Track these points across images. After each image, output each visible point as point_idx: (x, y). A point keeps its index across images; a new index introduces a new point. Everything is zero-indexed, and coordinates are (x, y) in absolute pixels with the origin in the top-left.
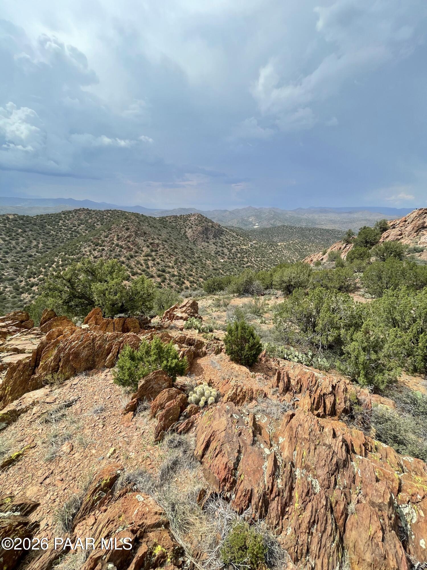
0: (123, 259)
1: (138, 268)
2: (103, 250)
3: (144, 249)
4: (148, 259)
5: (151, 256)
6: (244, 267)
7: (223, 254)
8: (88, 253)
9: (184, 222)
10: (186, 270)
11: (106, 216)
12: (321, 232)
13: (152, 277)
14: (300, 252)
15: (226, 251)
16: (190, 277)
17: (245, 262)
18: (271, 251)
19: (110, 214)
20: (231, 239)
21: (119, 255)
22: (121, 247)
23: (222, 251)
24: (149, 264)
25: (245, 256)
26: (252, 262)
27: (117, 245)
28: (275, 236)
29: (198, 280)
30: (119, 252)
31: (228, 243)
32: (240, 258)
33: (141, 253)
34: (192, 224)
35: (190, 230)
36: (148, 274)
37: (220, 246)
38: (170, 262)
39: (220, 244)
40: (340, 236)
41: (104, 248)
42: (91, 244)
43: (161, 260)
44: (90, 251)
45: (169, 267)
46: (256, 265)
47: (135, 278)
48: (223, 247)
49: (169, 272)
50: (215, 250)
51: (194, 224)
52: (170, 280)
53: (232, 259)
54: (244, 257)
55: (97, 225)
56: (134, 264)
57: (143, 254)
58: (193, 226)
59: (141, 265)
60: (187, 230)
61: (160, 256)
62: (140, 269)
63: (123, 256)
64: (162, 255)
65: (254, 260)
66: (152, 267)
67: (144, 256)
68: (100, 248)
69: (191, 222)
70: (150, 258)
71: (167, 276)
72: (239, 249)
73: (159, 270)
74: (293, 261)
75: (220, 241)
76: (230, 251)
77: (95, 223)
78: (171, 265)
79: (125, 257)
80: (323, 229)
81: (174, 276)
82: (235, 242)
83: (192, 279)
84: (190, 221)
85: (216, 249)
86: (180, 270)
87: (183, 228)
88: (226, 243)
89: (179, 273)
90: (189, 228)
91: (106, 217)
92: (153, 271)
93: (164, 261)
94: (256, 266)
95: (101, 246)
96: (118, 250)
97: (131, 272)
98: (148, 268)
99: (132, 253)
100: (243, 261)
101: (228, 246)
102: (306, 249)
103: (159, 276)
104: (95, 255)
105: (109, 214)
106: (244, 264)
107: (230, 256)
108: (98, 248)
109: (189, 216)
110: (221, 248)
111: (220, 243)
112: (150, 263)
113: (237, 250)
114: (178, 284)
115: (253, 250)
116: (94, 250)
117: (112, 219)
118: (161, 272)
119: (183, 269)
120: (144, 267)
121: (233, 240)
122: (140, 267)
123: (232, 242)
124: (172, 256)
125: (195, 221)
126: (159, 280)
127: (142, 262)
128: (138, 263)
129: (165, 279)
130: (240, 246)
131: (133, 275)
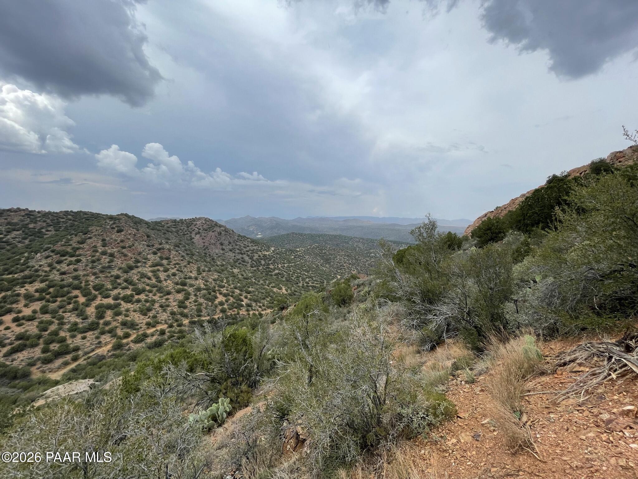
0: (115, 272)
1: (144, 283)
2: (78, 261)
3: (149, 256)
4: (158, 270)
5: (162, 265)
6: (271, 275)
7: (244, 262)
8: (47, 269)
9: (188, 227)
10: (214, 280)
11: (64, 218)
12: (330, 238)
13: (169, 293)
14: (320, 256)
15: (247, 258)
16: (222, 289)
17: (271, 269)
18: (293, 257)
19: (72, 216)
20: (250, 245)
21: (109, 267)
22: (112, 255)
23: (242, 258)
24: (161, 276)
25: (270, 262)
26: (279, 269)
27: (104, 253)
28: (286, 244)
29: (233, 292)
30: (109, 262)
31: (247, 249)
32: (264, 265)
33: (145, 263)
34: (200, 229)
35: (198, 236)
36: (160, 290)
37: (238, 253)
38: (191, 272)
39: (238, 251)
40: (347, 241)
41: (79, 258)
42: (52, 254)
43: (178, 270)
44: (50, 265)
45: (190, 278)
46: (285, 272)
47: (142, 297)
48: (242, 254)
49: (192, 286)
50: (233, 258)
51: (202, 229)
52: (195, 295)
53: (255, 267)
54: (269, 264)
55: (48, 231)
56: (137, 278)
57: (150, 263)
58: (200, 231)
59: (149, 278)
60: (193, 236)
61: (175, 264)
62: (148, 285)
63: (117, 268)
64: (178, 264)
65: (281, 267)
66: (165, 280)
67: (150, 267)
68: (73, 259)
69: (197, 226)
70: (161, 269)
71: (191, 290)
72: (262, 256)
73: (177, 284)
74: (318, 265)
75: (238, 247)
76: (251, 258)
77: (42, 228)
78: (193, 275)
79: (120, 268)
80: (331, 235)
81: (199, 289)
82: (255, 248)
83: (225, 291)
84: (195, 225)
85: (235, 256)
86: (207, 281)
87: (187, 234)
88: (245, 250)
89: (205, 285)
90: (196, 234)
91: (64, 220)
92: (169, 285)
93: (182, 271)
94: (285, 273)
95: (72, 256)
96: (107, 260)
97: (133, 290)
98: (160, 282)
99: (131, 263)
100: (269, 268)
101: (249, 253)
102: (325, 253)
103: (178, 292)
104: (63, 270)
105: (70, 217)
106: (271, 272)
107: (253, 264)
108: (66, 260)
109: (194, 220)
110: (241, 255)
111: (238, 249)
112: (162, 275)
113: (259, 256)
114: (208, 299)
115: (277, 256)
116: (59, 262)
117: (76, 223)
118: (181, 285)
119: (210, 280)
120: (154, 281)
121: (252, 246)
122: (148, 281)
123: (252, 248)
124: (191, 264)
125: (202, 226)
126: (180, 296)
127: (150, 274)
128: (143, 276)
129: (189, 294)
130: (261, 252)
131: (138, 294)
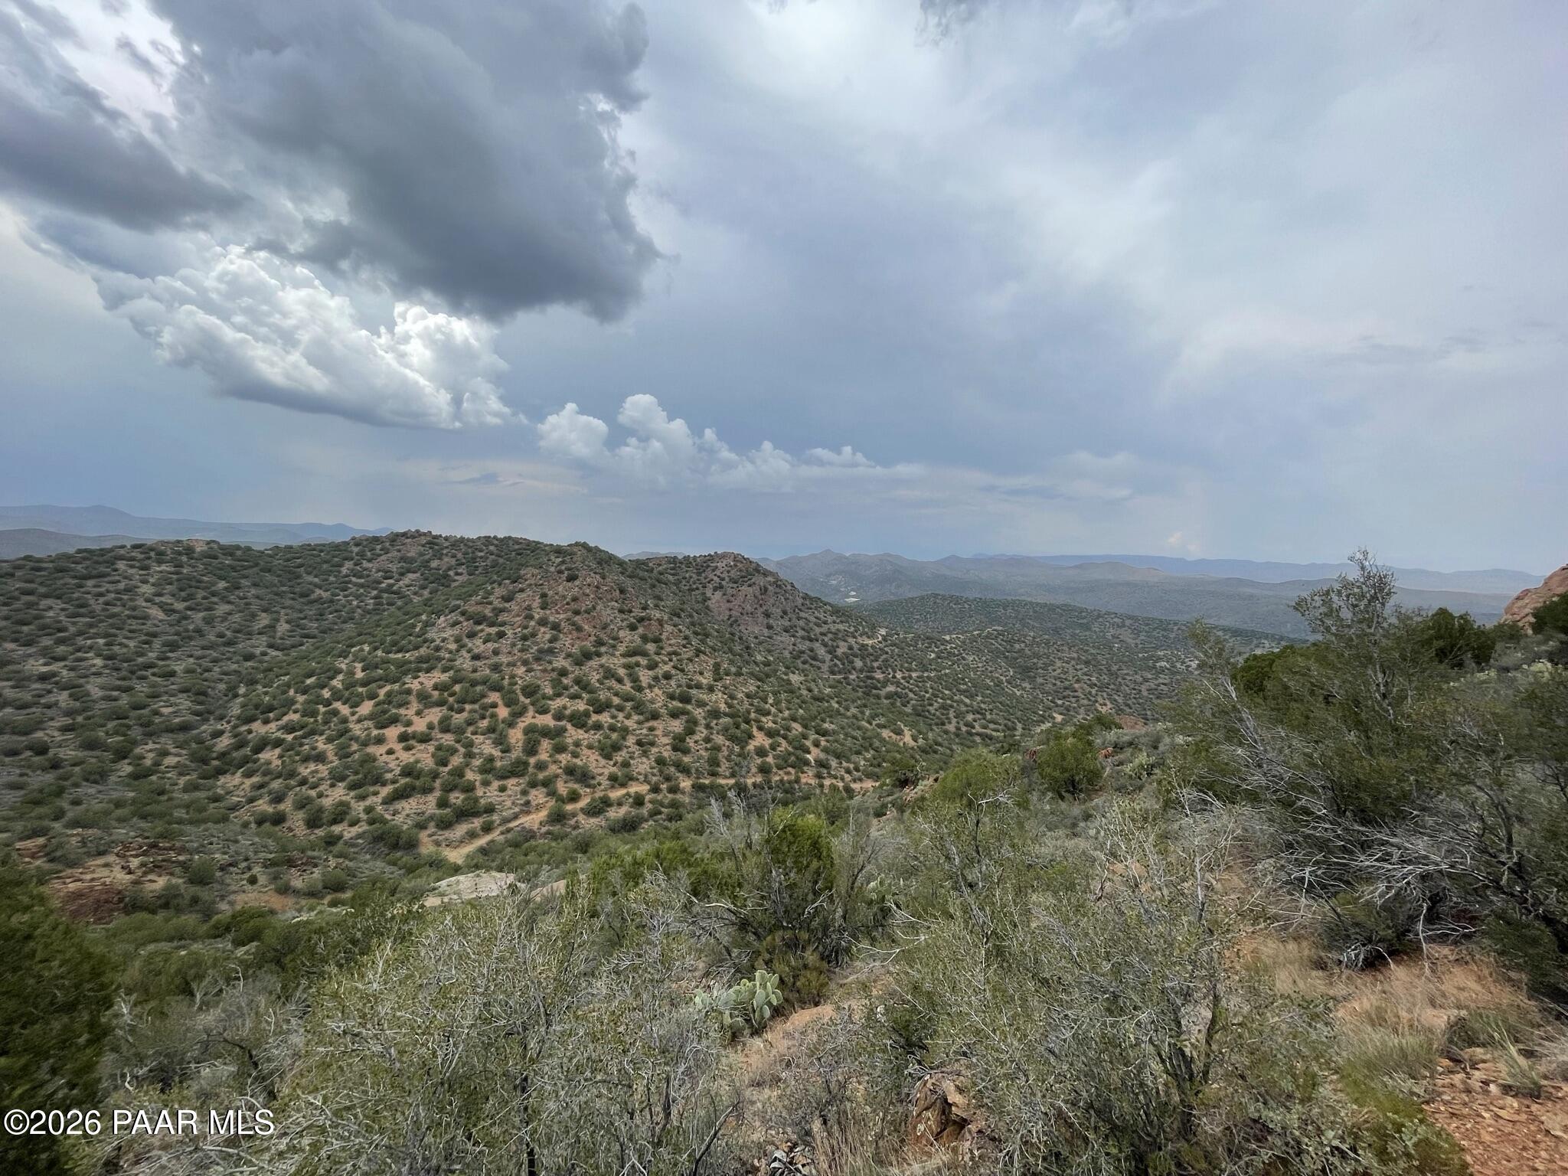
0: (560, 662)
1: (609, 689)
2: (501, 635)
3: (621, 634)
4: (638, 664)
5: (644, 654)
6: (878, 697)
7: (814, 658)
8: (453, 646)
9: (699, 574)
10: (748, 696)
11: (481, 551)
12: (1035, 612)
13: (655, 716)
14: (1006, 657)
15: (821, 651)
16: (764, 719)
17: (878, 681)
18: (933, 655)
19: (496, 546)
20: (830, 619)
21: (551, 651)
22: (556, 627)
23: (812, 650)
24: (642, 678)
25: (876, 664)
26: (898, 684)
27: (543, 622)
28: (918, 621)
29: (788, 729)
30: (550, 641)
31: (822, 630)
32: (861, 671)
33: (614, 647)
34: (723, 579)
35: (718, 594)
36: (639, 708)
37: (803, 638)
38: (701, 673)
39: (801, 633)
40: (1085, 621)
41: (502, 629)
42: (461, 619)
43: (674, 667)
44: (458, 640)
45: (699, 686)
46: (911, 690)
47: (605, 718)
48: (811, 640)
49: (701, 704)
50: (791, 647)
51: (727, 579)
52: (708, 726)
53: (840, 673)
54: (873, 668)
55: (457, 574)
56: (597, 677)
57: (622, 648)
58: (724, 583)
59: (620, 681)
60: (709, 594)
61: (669, 654)
62: (616, 694)
63: (563, 655)
64: (675, 653)
65: (903, 678)
66: (650, 687)
67: (623, 656)
68: (493, 630)
69: (718, 573)
70: (643, 661)
71: (699, 713)
72: (856, 647)
73: (672, 697)
74: (1001, 682)
75: (802, 623)
76: (832, 651)
77: (449, 569)
78: (705, 681)
79: (569, 655)
80: (1037, 604)
81: (715, 714)
82: (841, 627)
83: (770, 724)
84: (713, 571)
85: (794, 645)
86: (732, 697)
87: (697, 589)
88: (818, 630)
89: (730, 706)
90: (715, 589)
91: (482, 554)
92: (656, 697)
93: (682, 671)
94: (911, 695)
95: (492, 625)
96: (548, 636)
97: (590, 703)
98: (640, 689)
99: (588, 644)
100: (872, 678)
101: (826, 639)
102: (1021, 651)
103: (674, 715)
104: (476, 651)
105: (492, 548)
106: (876, 688)
107: (836, 665)
108: (482, 631)
109: (711, 558)
110: (807, 643)
111: (803, 629)
112: (645, 675)
113: (851, 648)
114: (732, 739)
115: (893, 651)
116: (472, 635)
117: (501, 561)
118: (681, 702)
119: (740, 695)
120: (628, 687)
121: (834, 622)
122: (617, 686)
123: (833, 629)
124: (702, 657)
125: (728, 572)
126: (677, 726)
127: (622, 672)
128: (609, 674)
129: (695, 723)
130: (855, 637)
131: (598, 712)
